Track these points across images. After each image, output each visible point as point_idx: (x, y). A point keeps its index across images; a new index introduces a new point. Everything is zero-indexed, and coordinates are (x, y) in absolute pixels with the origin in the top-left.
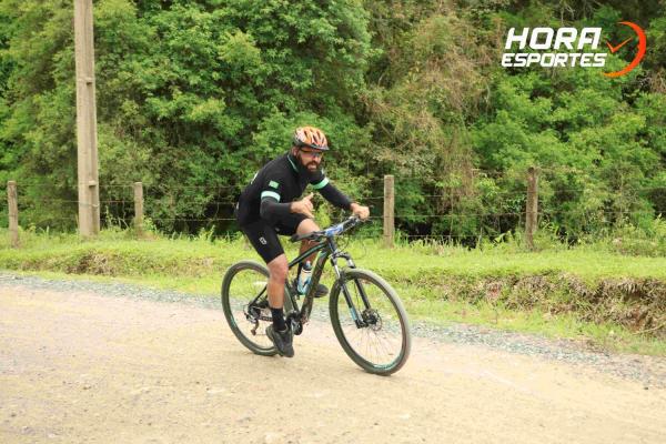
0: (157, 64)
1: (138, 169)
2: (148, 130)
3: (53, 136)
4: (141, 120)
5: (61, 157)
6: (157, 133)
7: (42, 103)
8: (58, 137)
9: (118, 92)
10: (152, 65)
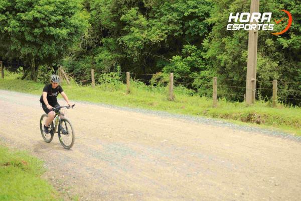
0: (283, 22)
1: (271, 71)
2: (277, 53)
3: (231, 57)
4: (274, 49)
5: (234, 66)
6: (281, 55)
7: (227, 42)
8: (233, 57)
9: (263, 36)
10: (281, 22)
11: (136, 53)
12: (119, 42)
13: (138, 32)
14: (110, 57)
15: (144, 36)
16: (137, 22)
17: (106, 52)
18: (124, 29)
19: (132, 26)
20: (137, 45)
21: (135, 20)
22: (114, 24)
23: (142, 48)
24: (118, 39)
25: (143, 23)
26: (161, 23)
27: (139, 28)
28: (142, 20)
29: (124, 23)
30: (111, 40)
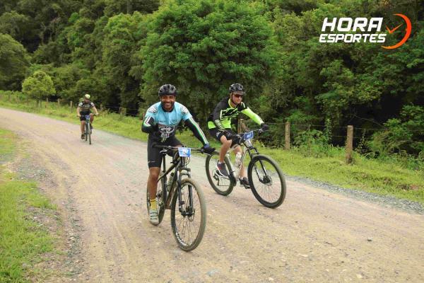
11: (338, 114)
12: (316, 100)
13: (341, 88)
14: (304, 119)
15: (350, 93)
16: (342, 76)
17: (299, 113)
18: (324, 85)
19: (334, 81)
20: (341, 105)
21: (338, 74)
22: (311, 81)
23: (346, 109)
24: (316, 97)
25: (349, 77)
26: (373, 78)
27: (343, 83)
28: (348, 73)
29: (324, 79)
30: (306, 100)
